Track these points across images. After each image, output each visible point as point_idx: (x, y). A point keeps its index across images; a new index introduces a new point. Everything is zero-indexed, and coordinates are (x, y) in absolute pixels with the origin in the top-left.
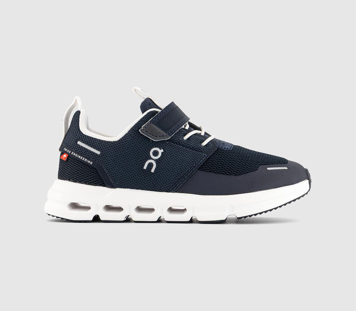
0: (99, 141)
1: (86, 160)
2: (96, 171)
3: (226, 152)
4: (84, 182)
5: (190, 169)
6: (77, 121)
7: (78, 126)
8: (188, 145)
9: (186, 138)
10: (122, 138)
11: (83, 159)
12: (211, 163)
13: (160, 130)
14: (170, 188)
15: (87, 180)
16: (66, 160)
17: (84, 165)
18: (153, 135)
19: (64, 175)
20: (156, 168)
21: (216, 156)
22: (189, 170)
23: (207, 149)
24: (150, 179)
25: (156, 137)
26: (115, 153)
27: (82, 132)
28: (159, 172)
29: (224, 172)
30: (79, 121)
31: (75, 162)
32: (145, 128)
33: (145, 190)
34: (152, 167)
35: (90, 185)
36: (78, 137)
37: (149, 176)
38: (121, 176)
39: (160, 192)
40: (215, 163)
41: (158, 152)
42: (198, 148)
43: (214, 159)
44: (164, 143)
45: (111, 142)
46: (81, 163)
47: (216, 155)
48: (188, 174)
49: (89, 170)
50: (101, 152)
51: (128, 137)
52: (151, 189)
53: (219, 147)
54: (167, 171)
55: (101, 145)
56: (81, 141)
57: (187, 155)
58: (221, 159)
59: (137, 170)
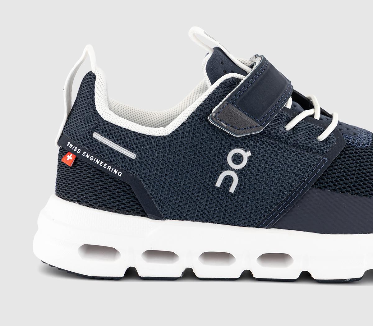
0: (133, 134)
1: (109, 168)
2: (128, 188)
3: (361, 152)
4: (108, 208)
5: (299, 186)
6: (91, 93)
7: (93, 104)
8: (294, 141)
9: (290, 126)
10: (176, 130)
11: (105, 165)
12: (335, 174)
13: (244, 116)
14: (263, 221)
15: (113, 204)
16: (73, 164)
17: (106, 178)
18: (232, 127)
19: (68, 193)
20: (238, 186)
21: (344, 160)
22: (297, 188)
23: (327, 148)
24: (227, 204)
25: (239, 129)
26: (164, 158)
27: (100, 114)
28: (243, 192)
29: (359, 191)
30: (94, 94)
31: (89, 171)
32: (219, 113)
33: (218, 223)
34: (232, 183)
35: (118, 213)
36: (94, 125)
37: (225, 199)
38: (175, 198)
39: (244, 226)
40: (343, 174)
41: (242, 156)
42: (312, 145)
43: (342, 167)
44: (252, 140)
45: (156, 137)
46: (101, 173)
47: (344, 158)
48: (295, 195)
49: (115, 186)
50: (137, 155)
51: (188, 130)
52: (229, 222)
53: (348, 141)
54: (257, 191)
55: (137, 142)
56: (99, 133)
57: (293, 161)
58: (352, 165)
59: (204, 188)
